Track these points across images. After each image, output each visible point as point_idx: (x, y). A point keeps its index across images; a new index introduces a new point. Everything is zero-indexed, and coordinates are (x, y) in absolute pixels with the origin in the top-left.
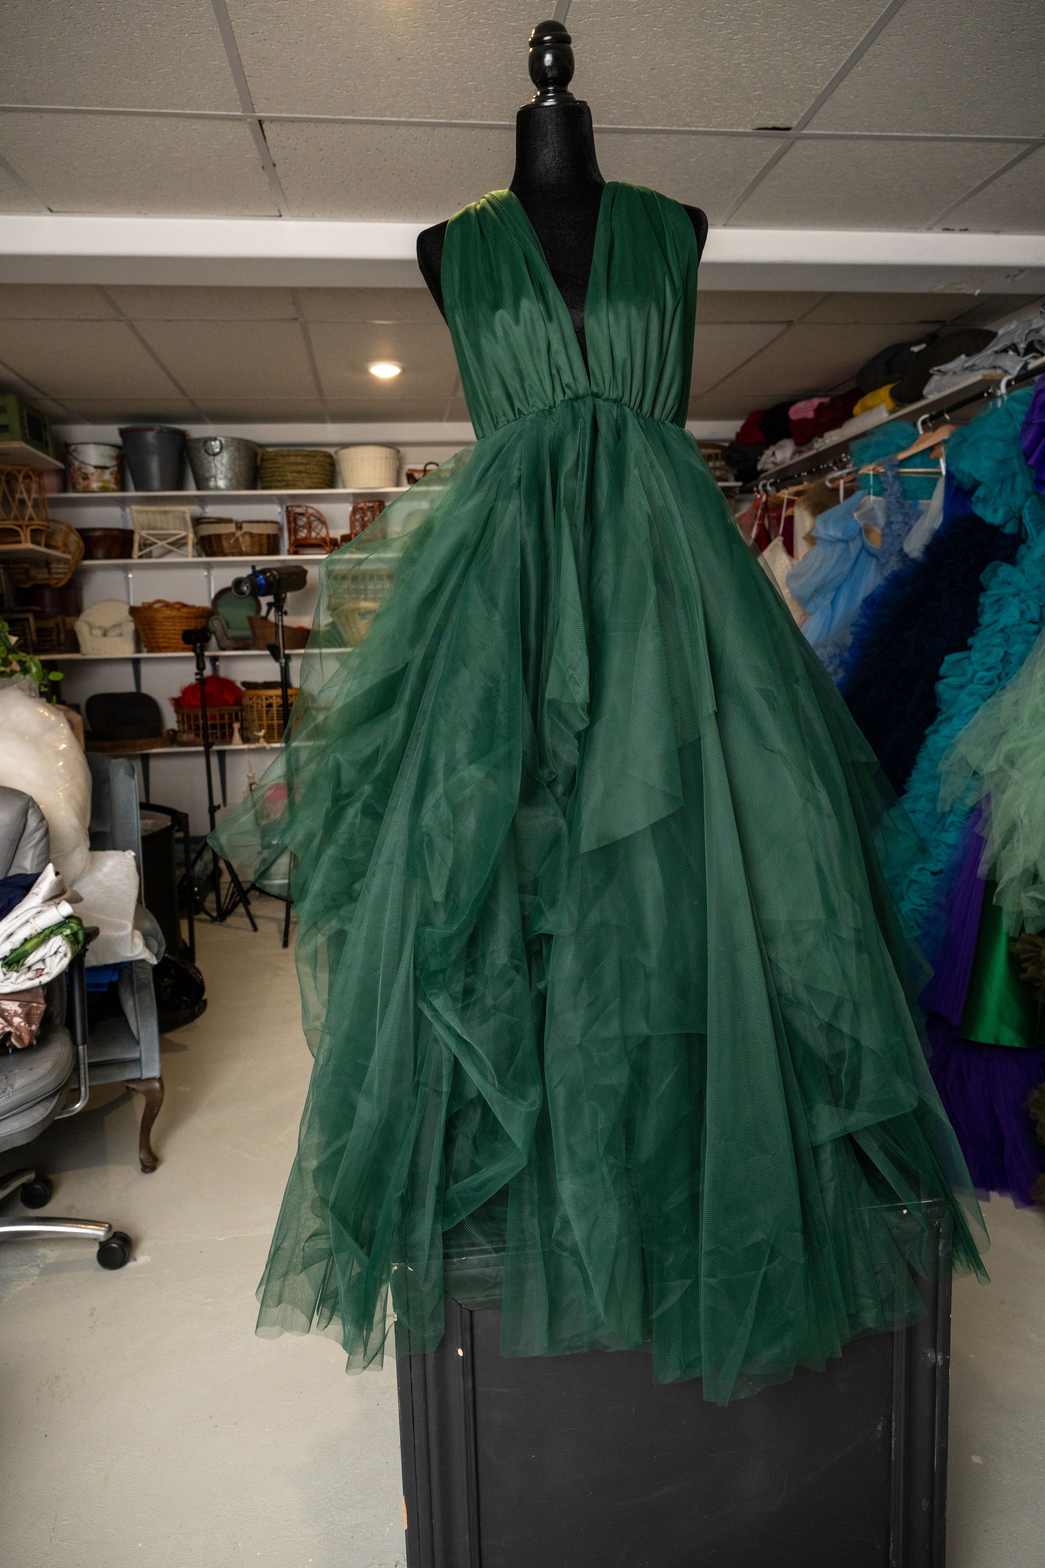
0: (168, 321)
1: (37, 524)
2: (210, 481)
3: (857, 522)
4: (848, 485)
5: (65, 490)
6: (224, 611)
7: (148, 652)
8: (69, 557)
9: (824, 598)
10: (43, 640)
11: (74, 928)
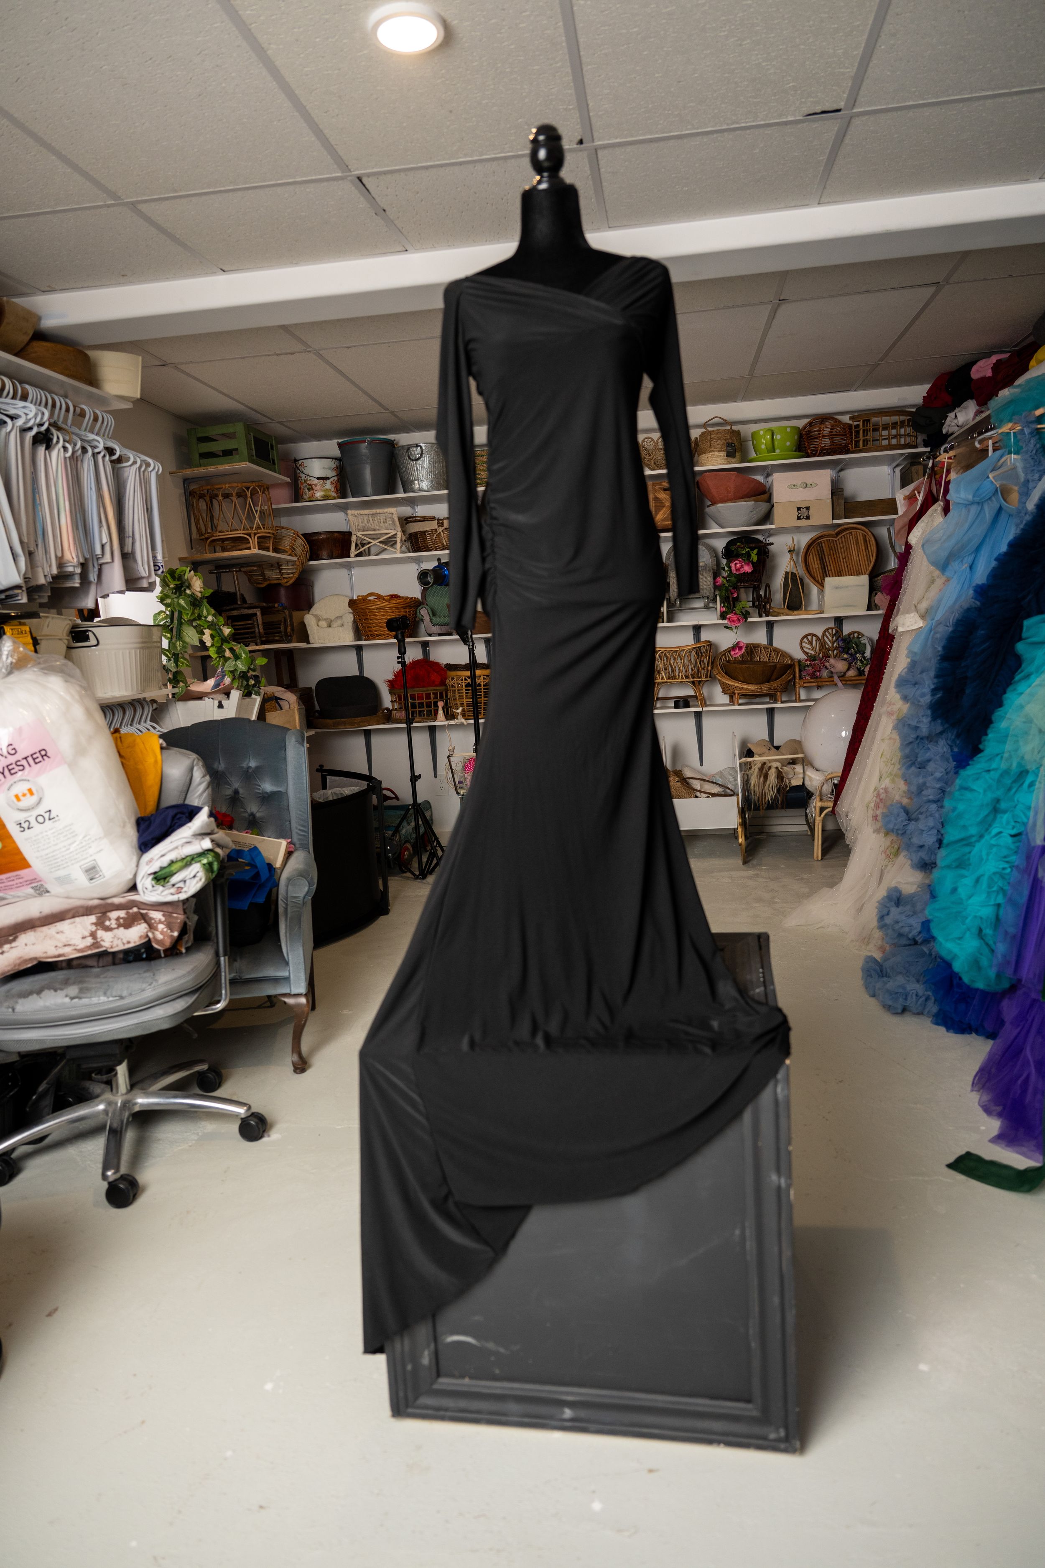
0: (348, 348)
1: (263, 532)
2: (414, 484)
3: (992, 483)
4: (997, 445)
5: (296, 501)
6: (432, 600)
7: (366, 640)
8: (295, 559)
9: (962, 561)
10: (271, 632)
11: (210, 859)
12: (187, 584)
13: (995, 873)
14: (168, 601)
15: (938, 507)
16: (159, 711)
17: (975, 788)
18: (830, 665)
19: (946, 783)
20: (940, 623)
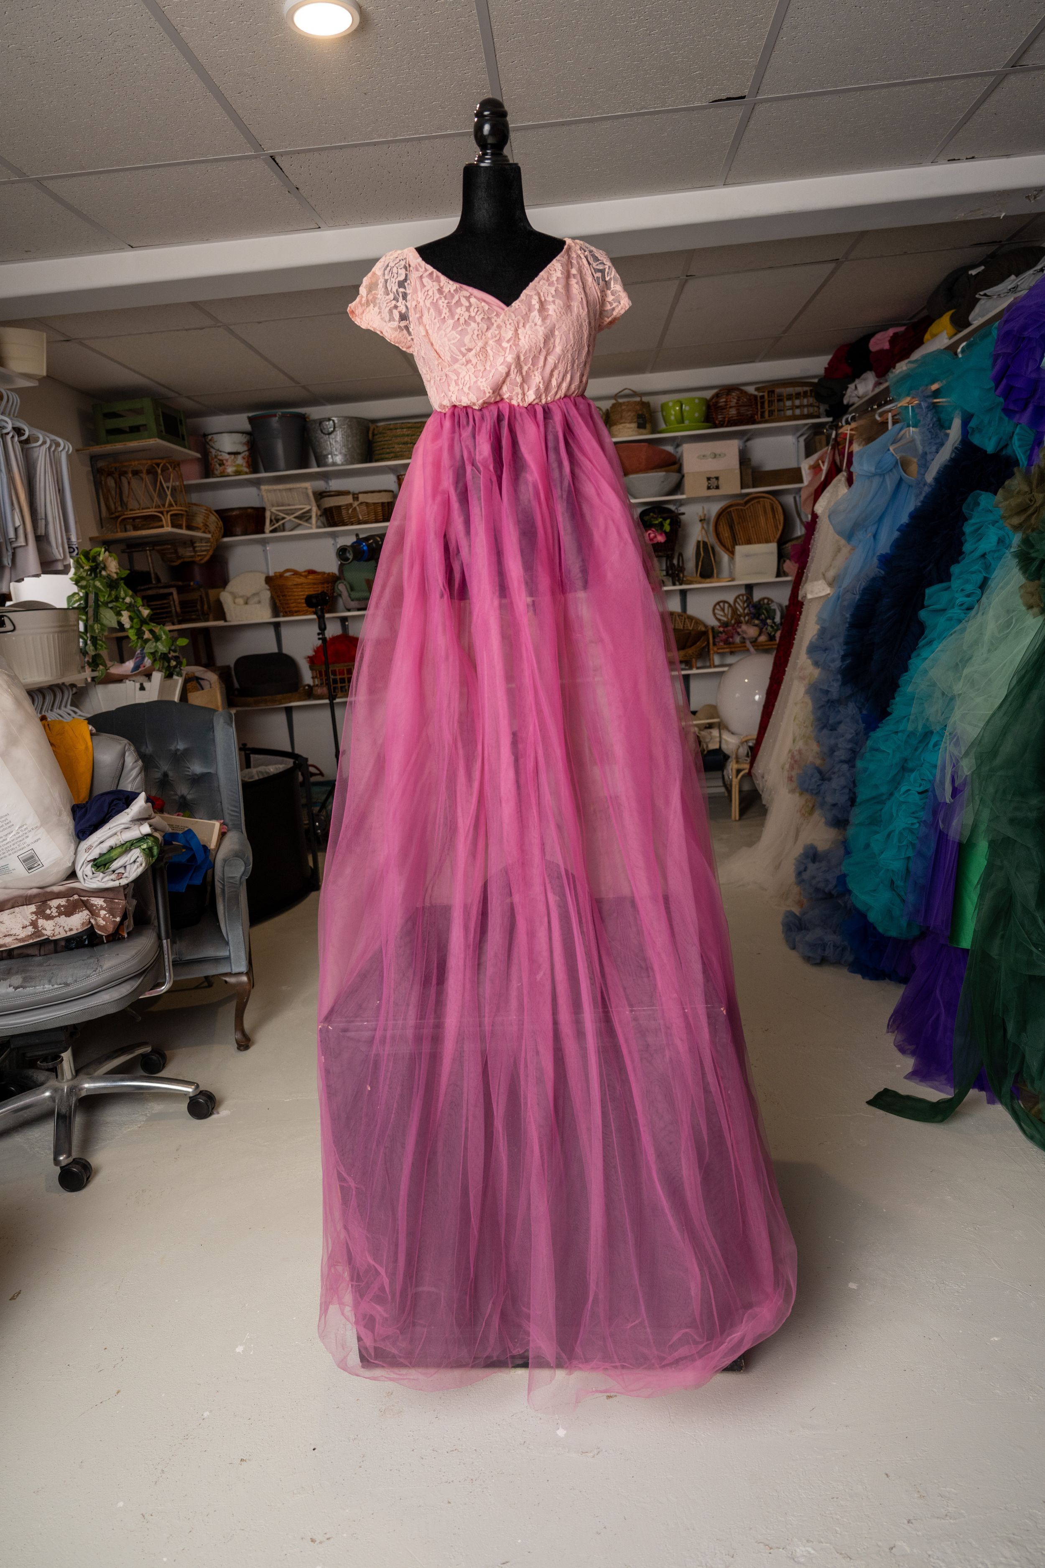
0: (259, 323)
1: (176, 509)
2: (328, 458)
3: (893, 455)
4: (897, 418)
5: (207, 477)
6: (348, 575)
7: (284, 616)
8: (209, 536)
9: (866, 531)
10: (188, 611)
11: (150, 844)
12: (102, 565)
13: (904, 829)
14: (84, 583)
15: (842, 477)
16: (78, 695)
17: (883, 748)
18: (742, 631)
19: (856, 744)
20: (848, 591)
